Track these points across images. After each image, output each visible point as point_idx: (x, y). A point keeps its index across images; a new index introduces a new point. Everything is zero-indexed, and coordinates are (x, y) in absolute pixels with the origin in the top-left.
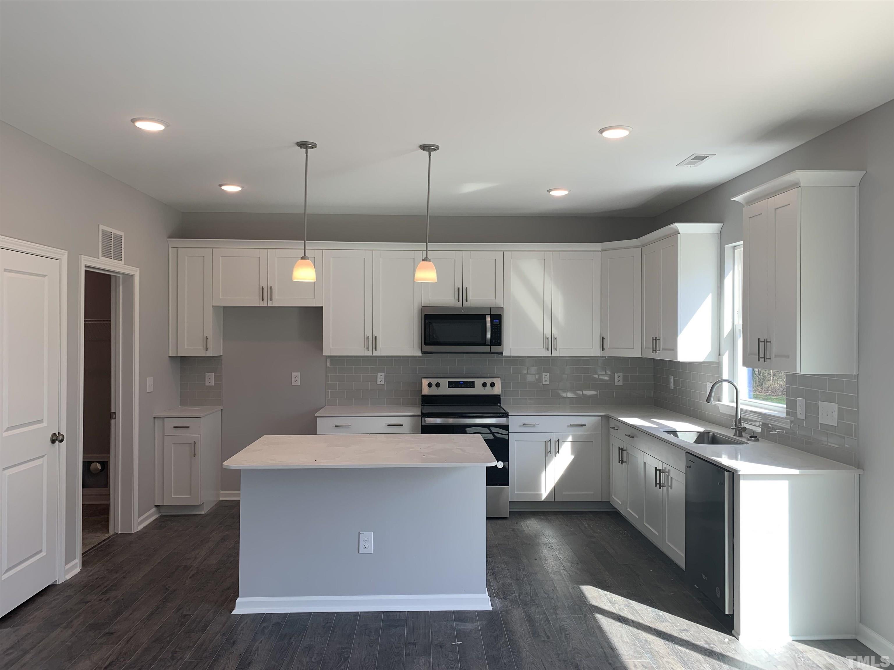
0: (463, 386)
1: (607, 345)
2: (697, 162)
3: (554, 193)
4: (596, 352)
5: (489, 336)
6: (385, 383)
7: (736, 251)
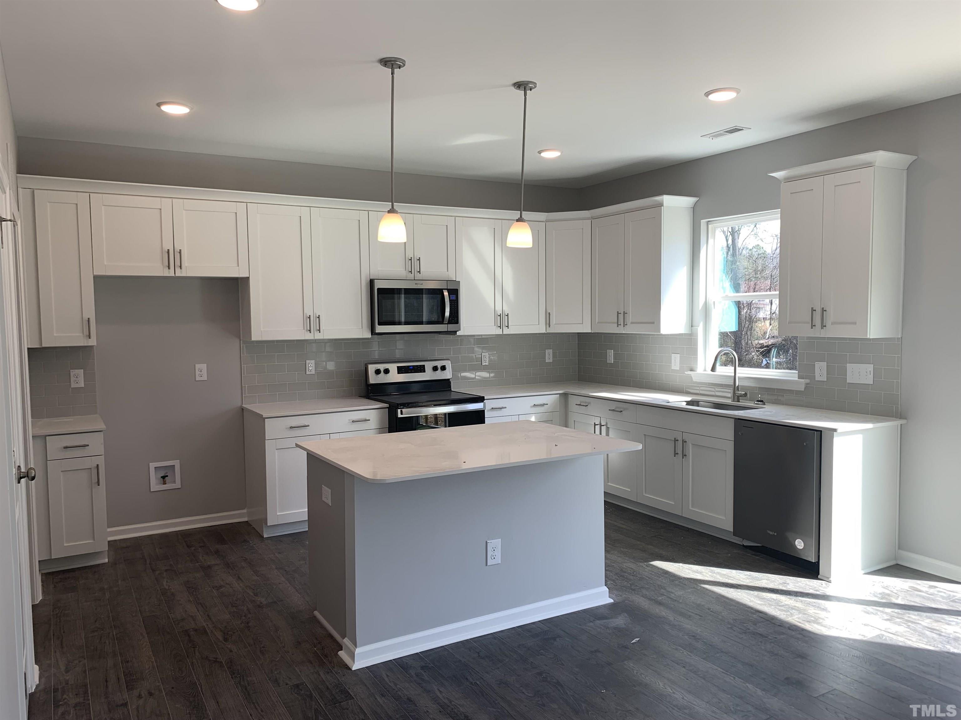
0: (413, 371)
1: (553, 321)
2: (727, 134)
3: (545, 155)
4: (541, 329)
5: (447, 314)
6: (315, 372)
7: (710, 226)
